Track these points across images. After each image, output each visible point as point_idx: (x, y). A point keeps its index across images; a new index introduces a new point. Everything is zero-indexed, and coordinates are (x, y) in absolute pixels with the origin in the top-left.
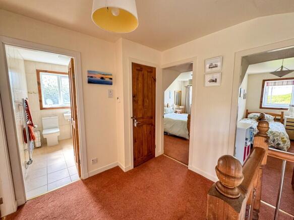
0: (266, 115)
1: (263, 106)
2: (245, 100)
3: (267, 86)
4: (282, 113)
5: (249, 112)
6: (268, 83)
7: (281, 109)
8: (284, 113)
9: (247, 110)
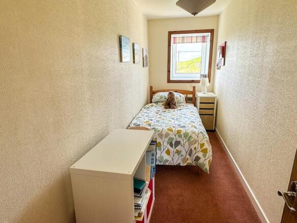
0: (175, 94)
1: (171, 79)
2: (146, 69)
3: (174, 43)
4: (194, 88)
5: (154, 90)
6: (174, 38)
7: (193, 81)
8: (196, 89)
9: (151, 88)
